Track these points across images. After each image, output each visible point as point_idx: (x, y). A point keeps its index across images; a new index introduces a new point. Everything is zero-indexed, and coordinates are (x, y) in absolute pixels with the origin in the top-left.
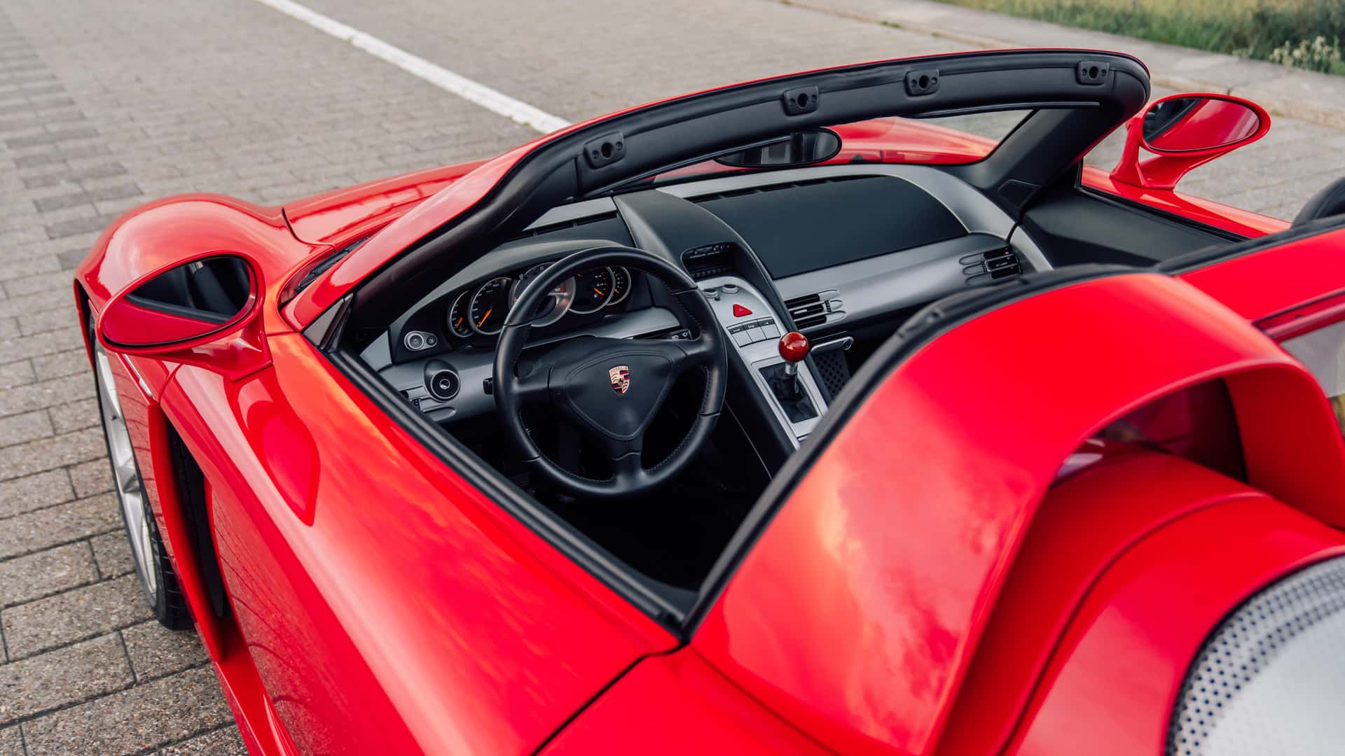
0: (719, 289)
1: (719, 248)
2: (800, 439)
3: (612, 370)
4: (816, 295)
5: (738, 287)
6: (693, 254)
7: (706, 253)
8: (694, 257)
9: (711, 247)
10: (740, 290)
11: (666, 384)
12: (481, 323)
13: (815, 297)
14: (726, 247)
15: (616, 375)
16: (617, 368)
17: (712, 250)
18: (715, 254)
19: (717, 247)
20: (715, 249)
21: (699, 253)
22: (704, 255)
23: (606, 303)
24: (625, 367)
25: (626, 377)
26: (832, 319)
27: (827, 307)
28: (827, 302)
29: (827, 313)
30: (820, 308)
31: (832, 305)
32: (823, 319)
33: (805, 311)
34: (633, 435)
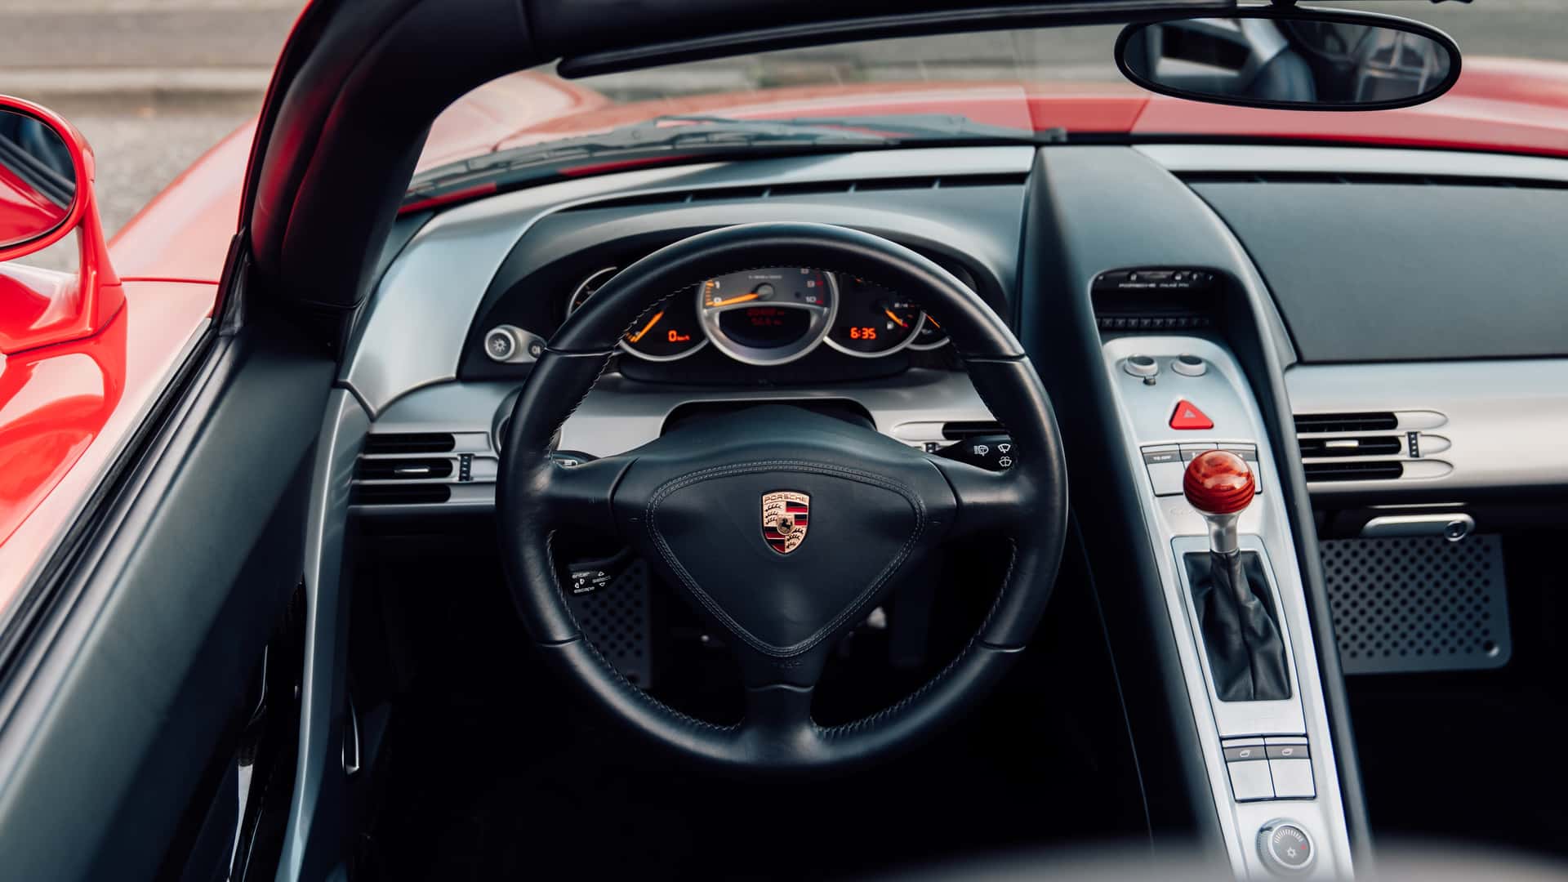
0: (1165, 362)
1: (1190, 277)
2: (1226, 744)
3: (770, 496)
4: (1391, 415)
5: (1208, 362)
6: (1128, 280)
7: (1158, 282)
8: (1130, 285)
9: (1171, 273)
10: (1212, 369)
11: (898, 557)
12: (640, 335)
13: (1388, 420)
14: (1206, 277)
15: (776, 508)
16: (783, 494)
17: (1171, 279)
18: (1178, 289)
19: (1187, 273)
20: (1178, 278)
21: (1139, 280)
22: (1152, 285)
23: (907, 344)
24: (802, 496)
25: (799, 520)
26: (1414, 475)
27: (1411, 445)
28: (1413, 436)
29: (1407, 457)
30: (1393, 445)
31: (1424, 444)
32: (1395, 470)
33: (1355, 444)
34: (791, 648)
